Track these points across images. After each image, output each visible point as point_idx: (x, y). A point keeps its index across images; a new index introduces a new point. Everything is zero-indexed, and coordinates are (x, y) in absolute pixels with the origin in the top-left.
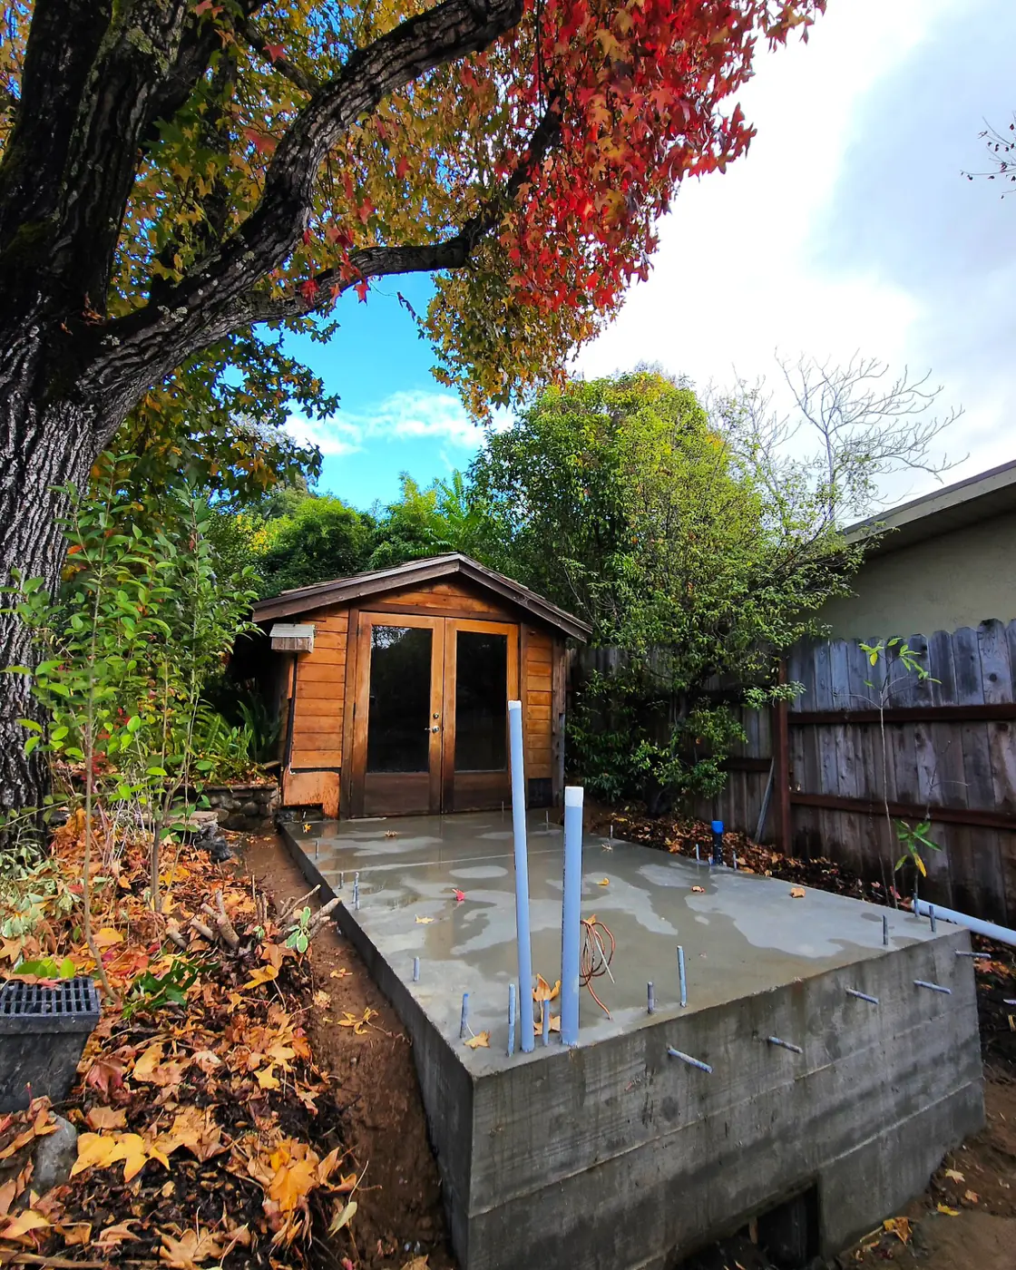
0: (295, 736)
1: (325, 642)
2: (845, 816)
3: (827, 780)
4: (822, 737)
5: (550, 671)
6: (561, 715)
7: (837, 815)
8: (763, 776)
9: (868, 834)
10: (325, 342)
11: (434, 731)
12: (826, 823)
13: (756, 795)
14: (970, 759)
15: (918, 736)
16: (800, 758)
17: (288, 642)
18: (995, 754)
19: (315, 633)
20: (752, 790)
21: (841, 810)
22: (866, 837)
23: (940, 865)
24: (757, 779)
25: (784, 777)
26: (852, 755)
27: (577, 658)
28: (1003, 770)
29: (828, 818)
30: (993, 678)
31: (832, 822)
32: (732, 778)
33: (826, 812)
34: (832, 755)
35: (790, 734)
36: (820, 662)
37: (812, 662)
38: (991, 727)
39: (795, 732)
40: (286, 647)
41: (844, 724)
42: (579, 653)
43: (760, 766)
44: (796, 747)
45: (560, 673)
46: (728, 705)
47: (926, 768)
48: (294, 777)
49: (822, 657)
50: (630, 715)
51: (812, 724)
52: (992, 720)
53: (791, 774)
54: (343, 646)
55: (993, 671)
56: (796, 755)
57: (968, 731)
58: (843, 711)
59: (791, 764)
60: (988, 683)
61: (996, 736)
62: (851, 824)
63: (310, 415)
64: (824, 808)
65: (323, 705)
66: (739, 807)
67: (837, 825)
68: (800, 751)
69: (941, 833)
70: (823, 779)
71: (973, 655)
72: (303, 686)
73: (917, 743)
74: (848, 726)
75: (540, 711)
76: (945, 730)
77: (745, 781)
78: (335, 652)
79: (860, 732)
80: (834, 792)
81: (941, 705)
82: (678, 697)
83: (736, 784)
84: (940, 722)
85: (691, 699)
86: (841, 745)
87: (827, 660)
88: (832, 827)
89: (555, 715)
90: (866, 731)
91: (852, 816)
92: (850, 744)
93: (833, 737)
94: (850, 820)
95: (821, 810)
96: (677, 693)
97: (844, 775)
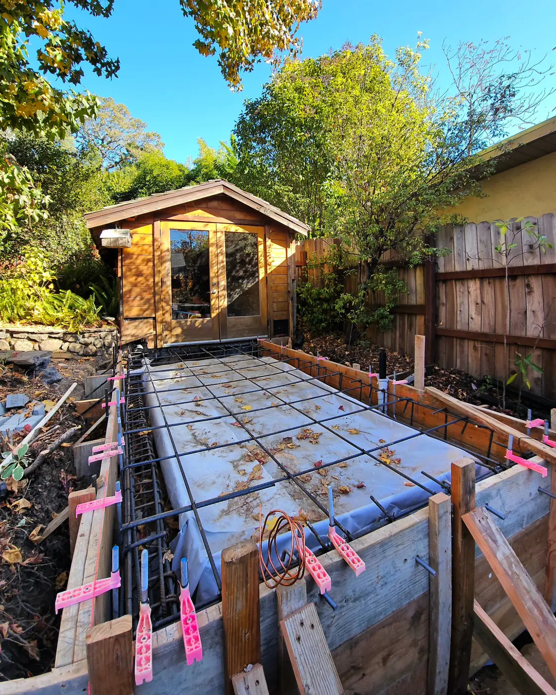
0: (124, 299)
2: (471, 344)
3: (461, 320)
4: (458, 288)
5: (285, 254)
6: (293, 280)
7: (466, 343)
8: (418, 317)
9: (486, 355)
10: (108, 16)
11: (213, 294)
12: (458, 347)
13: (413, 329)
15: (528, 286)
16: (443, 304)
20: (410, 326)
21: (469, 339)
22: (484, 357)
23: (536, 376)
24: (414, 319)
25: (433, 316)
26: (479, 301)
29: (460, 344)
31: (462, 346)
32: (398, 318)
33: (458, 341)
34: (466, 302)
35: (437, 286)
36: (458, 239)
37: (452, 239)
39: (440, 284)
41: (474, 278)
43: (417, 311)
44: (441, 296)
45: (292, 254)
46: (396, 270)
49: (459, 235)
51: (452, 279)
53: (437, 315)
56: (441, 302)
62: (475, 348)
63: (99, 74)
64: (457, 338)
65: (141, 280)
66: (402, 336)
67: (466, 349)
68: (443, 299)
69: (539, 356)
70: (458, 319)
73: (527, 290)
74: (477, 279)
75: (280, 278)
77: (406, 320)
79: (486, 283)
80: (465, 328)
81: (546, 263)
82: (364, 267)
83: (401, 322)
84: (546, 274)
85: (372, 267)
86: (472, 293)
87: (463, 238)
88: (462, 352)
89: (290, 281)
90: (489, 283)
91: (476, 344)
92: (478, 291)
93: (466, 288)
94: (474, 346)
95: (455, 340)
96: (363, 264)
97: (473, 317)
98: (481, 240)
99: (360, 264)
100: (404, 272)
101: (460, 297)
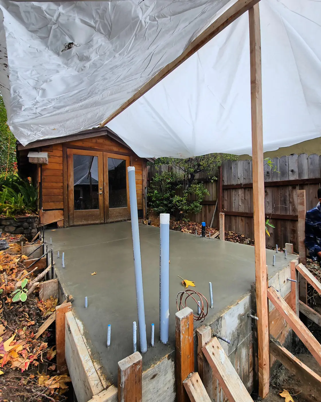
0: (43, 197)
1: (53, 160)
2: (240, 218)
3: (235, 207)
4: (233, 192)
5: (141, 173)
6: (145, 188)
7: (237, 218)
8: (213, 206)
9: (247, 223)
11: (100, 194)
12: (234, 221)
13: (211, 212)
14: (283, 198)
15: (266, 192)
16: (226, 200)
17: (36, 159)
18: (291, 196)
19: (49, 156)
20: (210, 211)
21: (239, 216)
22: (247, 225)
24: (211, 208)
25: (221, 206)
26: (243, 199)
27: (151, 169)
28: (293, 201)
29: (235, 219)
30: (292, 171)
31: (236, 220)
32: (203, 207)
34: (237, 198)
35: (223, 192)
36: (234, 168)
37: (231, 168)
38: (290, 188)
39: (225, 191)
40: (36, 162)
41: (241, 188)
42: (151, 167)
43: (212, 203)
44: (225, 196)
45: (145, 173)
46: (203, 183)
47: (268, 202)
48: (44, 213)
49: (235, 166)
50: (169, 188)
51: (231, 188)
52: (291, 185)
53: (223, 205)
54: (61, 162)
55: (292, 169)
56: (225, 199)
57: (283, 189)
58: (241, 184)
59: (223, 201)
60: (290, 173)
61: (292, 191)
64: (233, 216)
65: (54, 184)
66: (205, 216)
70: (233, 206)
71: (286, 164)
72: (45, 178)
73: (265, 194)
75: (138, 186)
76: (275, 189)
77: (207, 208)
78: (58, 164)
79: (246, 191)
80: (237, 211)
81: (274, 181)
82: (186, 181)
83: (205, 209)
84: (273, 186)
85: (190, 181)
86: (240, 195)
87: (236, 167)
88: (236, 222)
89: (144, 188)
90: (248, 190)
91: (242, 218)
92: (243, 195)
93: (237, 193)
94: (242, 219)
95: (232, 217)
96: (186, 179)
97: (240, 205)
98: (245, 169)
99: (184, 179)
100: (207, 184)
101: (234, 197)
